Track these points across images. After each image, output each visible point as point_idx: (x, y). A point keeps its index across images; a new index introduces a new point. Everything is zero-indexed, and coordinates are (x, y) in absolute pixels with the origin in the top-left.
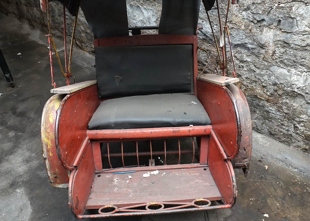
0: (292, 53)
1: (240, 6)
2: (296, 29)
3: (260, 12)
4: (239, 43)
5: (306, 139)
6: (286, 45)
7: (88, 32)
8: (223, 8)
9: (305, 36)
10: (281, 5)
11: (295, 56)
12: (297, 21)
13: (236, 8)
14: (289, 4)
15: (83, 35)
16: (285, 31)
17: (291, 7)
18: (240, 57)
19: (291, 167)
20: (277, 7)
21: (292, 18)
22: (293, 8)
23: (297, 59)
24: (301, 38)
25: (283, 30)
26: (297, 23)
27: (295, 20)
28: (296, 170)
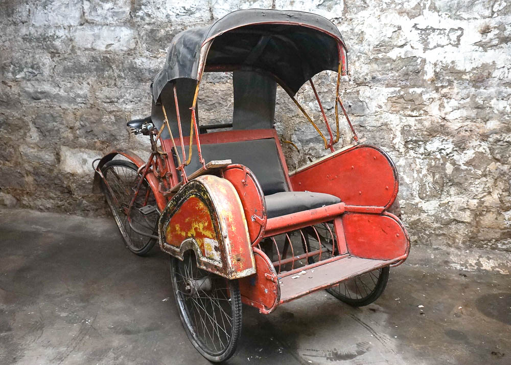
0: (370, 135)
1: (305, 97)
2: (367, 111)
3: (329, 100)
4: (312, 137)
5: (412, 228)
6: (362, 128)
7: (43, 171)
8: (286, 101)
9: (378, 116)
10: (348, 91)
11: (374, 138)
12: (366, 103)
13: (301, 100)
14: (355, 89)
15: (29, 179)
16: (358, 115)
17: (358, 92)
18: (316, 153)
19: (411, 265)
20: (345, 93)
21: (362, 101)
22: (360, 92)
23: (376, 141)
24: (374, 119)
25: (355, 115)
26: (367, 105)
27: (364, 103)
28: (417, 265)
